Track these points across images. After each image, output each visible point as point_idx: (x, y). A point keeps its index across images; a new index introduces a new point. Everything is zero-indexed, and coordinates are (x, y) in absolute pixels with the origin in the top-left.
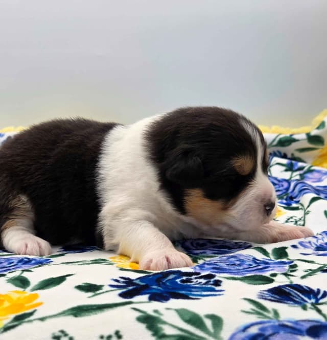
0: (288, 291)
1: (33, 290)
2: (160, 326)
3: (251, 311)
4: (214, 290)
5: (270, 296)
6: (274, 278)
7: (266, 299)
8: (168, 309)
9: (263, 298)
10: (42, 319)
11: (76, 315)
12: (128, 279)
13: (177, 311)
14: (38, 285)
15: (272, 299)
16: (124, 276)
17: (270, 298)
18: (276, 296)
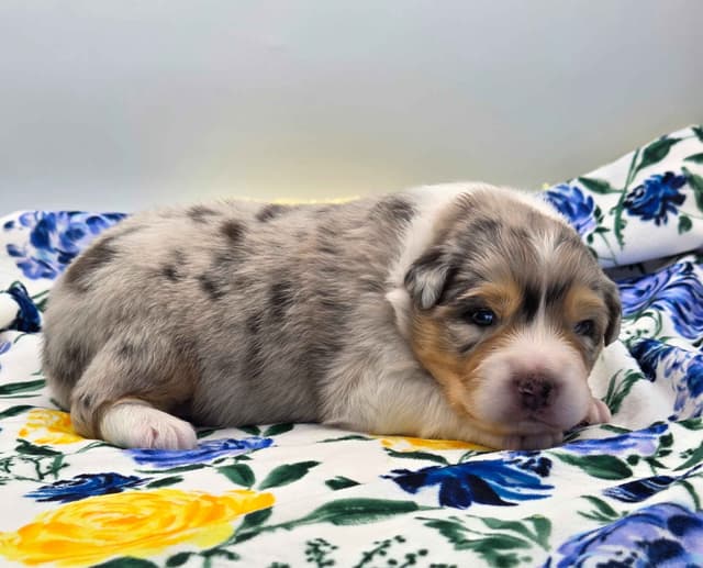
0: (648, 486)
1: (263, 487)
2: (459, 531)
3: (592, 514)
4: (538, 486)
5: (622, 493)
6: (632, 468)
7: (615, 497)
8: (470, 516)
9: (611, 496)
10: (287, 526)
11: (335, 521)
12: (406, 471)
13: (483, 519)
14: (267, 481)
15: (625, 497)
16: (398, 468)
17: (621, 496)
18: (630, 494)
